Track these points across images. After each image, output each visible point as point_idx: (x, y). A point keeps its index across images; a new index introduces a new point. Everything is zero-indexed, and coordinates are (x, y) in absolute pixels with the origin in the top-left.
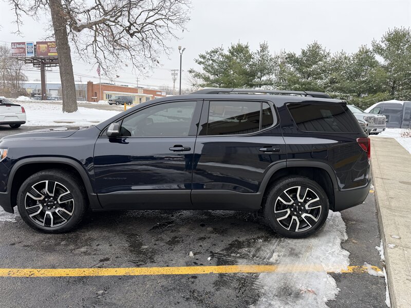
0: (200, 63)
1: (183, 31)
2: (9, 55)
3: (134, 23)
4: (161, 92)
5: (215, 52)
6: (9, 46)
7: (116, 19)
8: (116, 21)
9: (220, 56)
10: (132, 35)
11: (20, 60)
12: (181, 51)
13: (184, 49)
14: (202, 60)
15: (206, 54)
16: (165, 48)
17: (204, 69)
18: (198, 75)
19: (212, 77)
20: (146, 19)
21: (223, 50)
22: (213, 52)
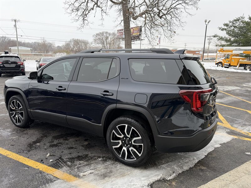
0: (223, 30)
1: (197, 9)
2: (116, 37)
3: (161, 10)
4: (199, 52)
5: (237, 20)
6: (116, 32)
7: (153, 9)
8: (153, 10)
9: (241, 23)
10: (161, 17)
11: (120, 39)
12: (207, 23)
13: (210, 21)
14: (226, 27)
15: (229, 23)
16: (180, 23)
17: (228, 33)
18: (221, 39)
19: (232, 39)
20: (171, 6)
21: (244, 18)
22: (235, 20)
